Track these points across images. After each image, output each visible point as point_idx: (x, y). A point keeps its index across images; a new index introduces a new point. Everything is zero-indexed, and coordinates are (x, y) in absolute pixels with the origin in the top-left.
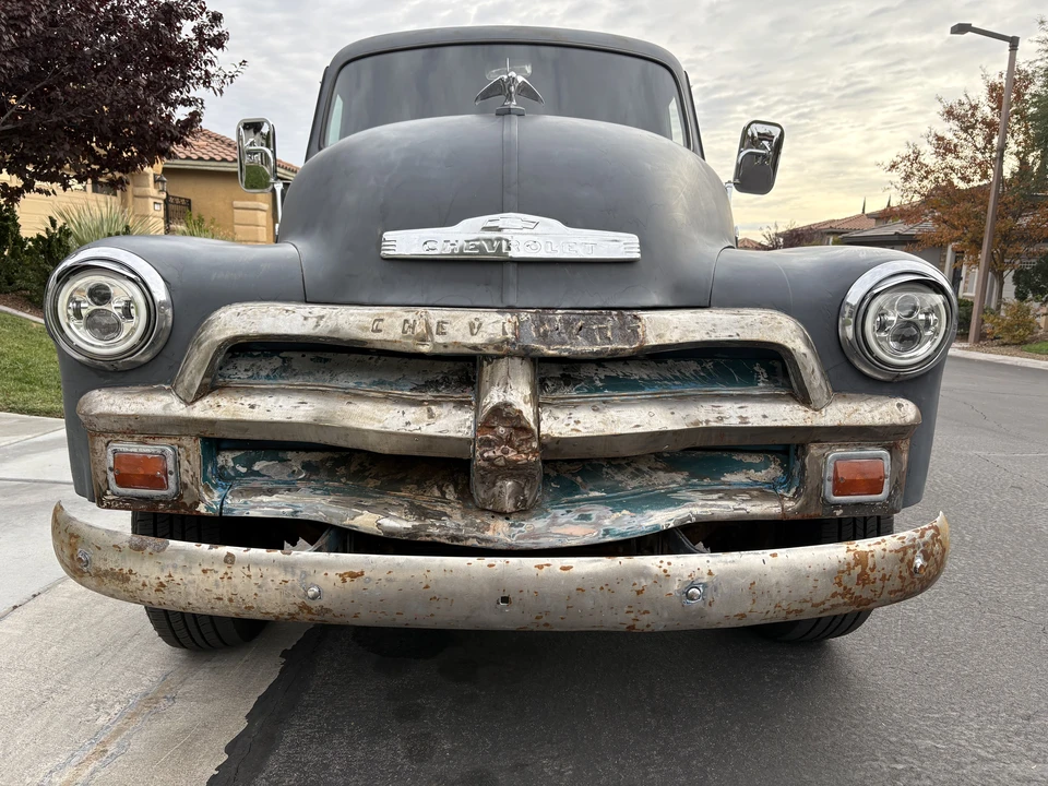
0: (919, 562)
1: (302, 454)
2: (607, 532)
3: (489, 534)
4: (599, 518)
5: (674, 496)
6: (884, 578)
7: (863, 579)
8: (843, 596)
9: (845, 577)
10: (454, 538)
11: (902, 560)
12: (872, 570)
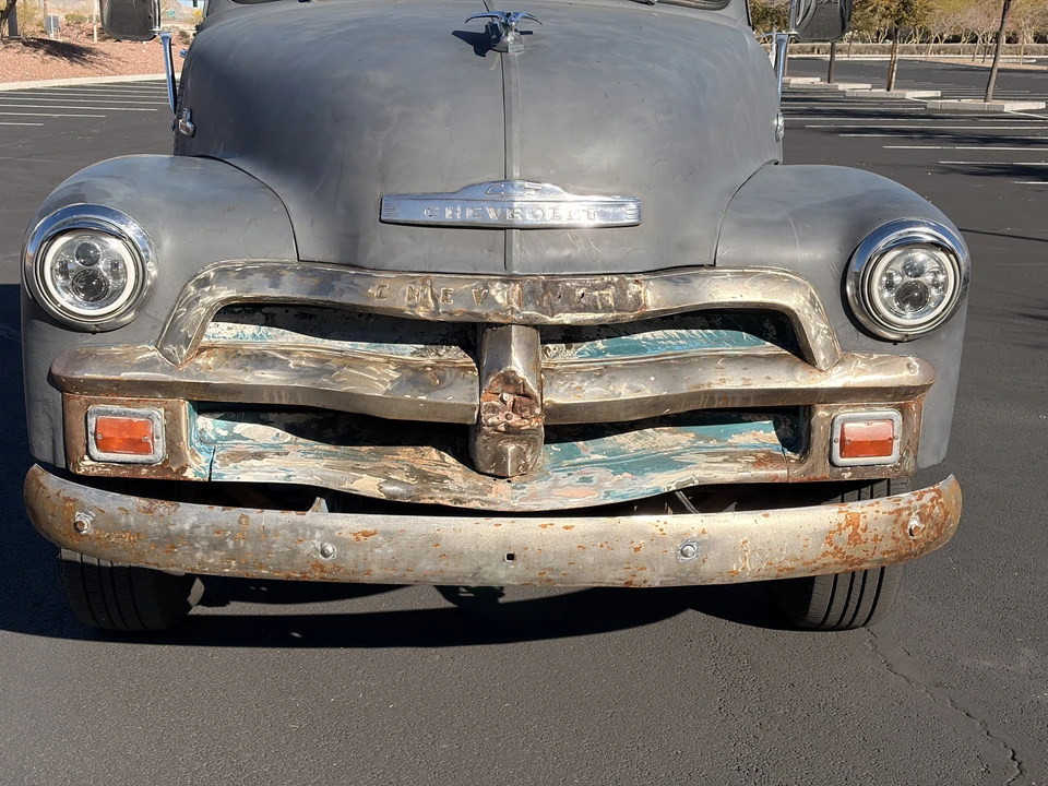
0: (914, 523)
1: (284, 415)
2: (608, 493)
3: (490, 497)
4: (600, 480)
5: (677, 458)
6: (875, 538)
7: (854, 539)
8: (834, 555)
9: (836, 537)
10: (457, 500)
11: (896, 522)
12: (865, 530)
